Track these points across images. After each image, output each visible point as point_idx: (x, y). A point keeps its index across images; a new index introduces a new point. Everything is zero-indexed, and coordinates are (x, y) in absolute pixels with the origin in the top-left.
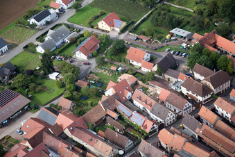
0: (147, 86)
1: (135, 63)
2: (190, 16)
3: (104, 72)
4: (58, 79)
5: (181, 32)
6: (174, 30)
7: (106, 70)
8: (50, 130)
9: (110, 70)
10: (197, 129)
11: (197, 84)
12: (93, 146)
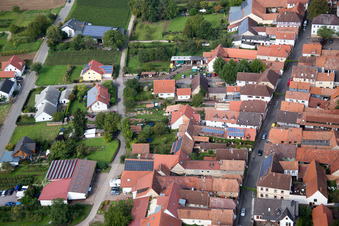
0: (201, 109)
1: (165, 96)
2: (171, 46)
3: (142, 114)
4: (99, 135)
5: (182, 58)
6: (173, 59)
7: (141, 111)
8: (160, 172)
9: (146, 109)
10: (298, 120)
11: (259, 86)
12: (219, 169)
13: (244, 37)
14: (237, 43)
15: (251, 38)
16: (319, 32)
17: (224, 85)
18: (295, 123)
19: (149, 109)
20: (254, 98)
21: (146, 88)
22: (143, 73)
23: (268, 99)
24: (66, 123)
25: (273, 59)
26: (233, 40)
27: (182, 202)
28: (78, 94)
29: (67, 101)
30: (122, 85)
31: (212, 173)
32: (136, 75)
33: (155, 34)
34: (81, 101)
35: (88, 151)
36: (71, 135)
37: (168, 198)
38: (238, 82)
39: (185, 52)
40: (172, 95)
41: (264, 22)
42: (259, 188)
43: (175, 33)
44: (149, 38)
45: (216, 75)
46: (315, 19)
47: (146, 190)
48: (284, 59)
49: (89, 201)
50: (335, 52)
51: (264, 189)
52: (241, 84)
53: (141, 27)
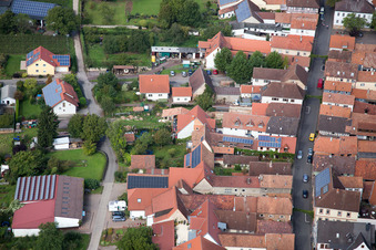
1: (155, 97)
4: (74, 146)
5: (166, 49)
6: (154, 49)
7: (126, 115)
8: (183, 190)
9: (133, 113)
10: (348, 128)
11: (287, 85)
12: (258, 187)
13: (246, 25)
14: (238, 32)
15: (256, 26)
16: (346, 21)
17: (232, 85)
18: (343, 132)
19: (137, 114)
20: (281, 100)
21: (125, 87)
22: (115, 67)
23: (299, 102)
24: (18, 130)
25: (293, 53)
26: (233, 28)
27: (223, 226)
28: (28, 92)
29: (12, 101)
30: (87, 82)
31: (249, 192)
32: (104, 70)
33: (116, 17)
34: (33, 102)
35: (66, 165)
36: (32, 145)
37: (206, 219)
38: (253, 80)
39: (168, 41)
40: (165, 96)
41: (268, 7)
42: (317, 210)
43: (145, 17)
44: (110, 21)
45: (217, 72)
46: (337, 5)
47: (167, 212)
48: (308, 54)
49: (85, 229)
50: (371, 47)
51: (325, 210)
52: (258, 83)
53: (93, 8)
